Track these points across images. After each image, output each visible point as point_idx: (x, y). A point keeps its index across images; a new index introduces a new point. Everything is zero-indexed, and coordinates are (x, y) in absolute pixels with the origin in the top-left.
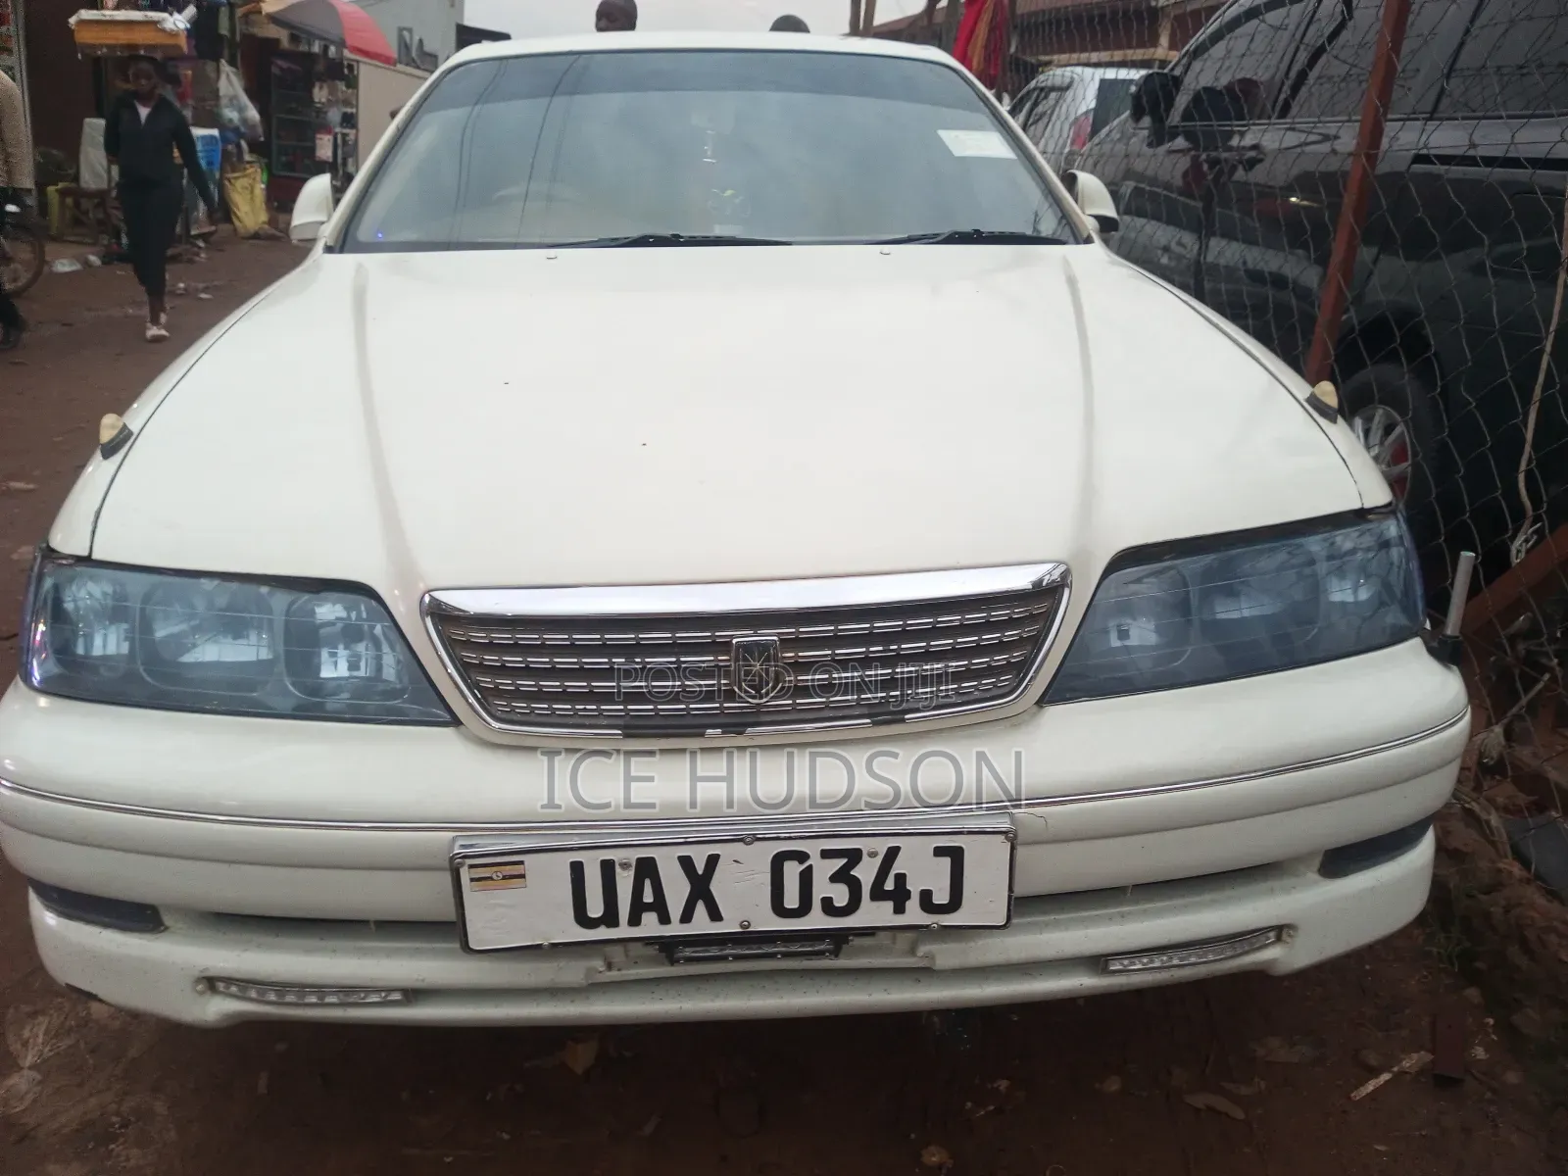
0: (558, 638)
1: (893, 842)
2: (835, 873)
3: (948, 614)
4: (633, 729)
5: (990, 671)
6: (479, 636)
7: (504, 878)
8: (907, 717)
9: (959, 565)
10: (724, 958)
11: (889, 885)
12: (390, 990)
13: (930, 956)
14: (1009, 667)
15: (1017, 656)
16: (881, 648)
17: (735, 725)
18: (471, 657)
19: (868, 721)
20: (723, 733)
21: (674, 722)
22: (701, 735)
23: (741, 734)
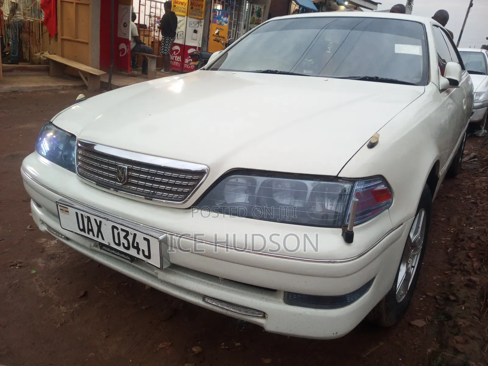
3: (169, 172)
4: (99, 184)
5: (176, 192)
7: (65, 211)
8: (153, 199)
9: (177, 159)
10: (110, 252)
11: (135, 245)
13: (157, 273)
14: (182, 193)
15: (186, 190)
16: (150, 177)
17: (117, 189)
19: (144, 197)
20: (114, 190)
21: (105, 184)
22: (109, 189)
23: (117, 191)
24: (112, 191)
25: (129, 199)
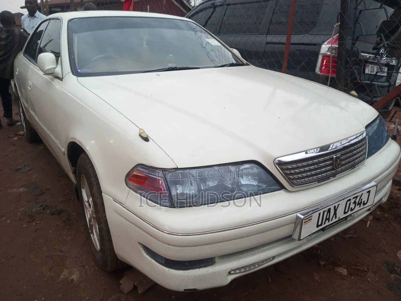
0: (305, 164)
1: (362, 193)
2: (354, 202)
4: (320, 181)
6: (290, 167)
7: (309, 220)
11: (360, 202)
12: (270, 259)
17: (334, 175)
18: (288, 172)
21: (325, 178)
22: (329, 179)
23: (335, 177)
24: (332, 179)
25: (340, 177)
